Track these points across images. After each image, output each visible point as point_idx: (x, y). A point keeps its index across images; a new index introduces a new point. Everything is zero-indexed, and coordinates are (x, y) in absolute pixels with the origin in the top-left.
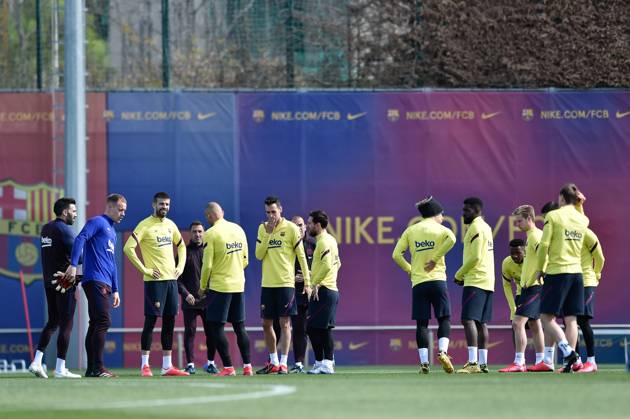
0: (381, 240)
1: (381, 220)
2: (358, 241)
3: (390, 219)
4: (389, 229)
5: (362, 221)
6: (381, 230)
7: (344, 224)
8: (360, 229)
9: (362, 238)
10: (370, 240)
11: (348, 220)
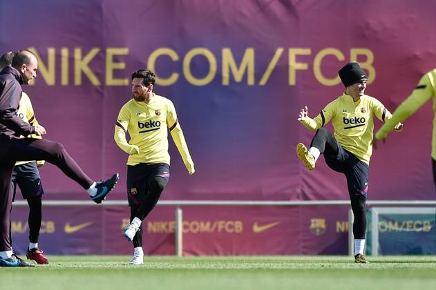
0: (110, 81)
1: (111, 52)
2: (78, 81)
3: (123, 51)
4: (122, 66)
5: (84, 54)
6: (110, 66)
7: (58, 57)
8: (82, 65)
9: (84, 76)
10: (95, 81)
11: (65, 52)
